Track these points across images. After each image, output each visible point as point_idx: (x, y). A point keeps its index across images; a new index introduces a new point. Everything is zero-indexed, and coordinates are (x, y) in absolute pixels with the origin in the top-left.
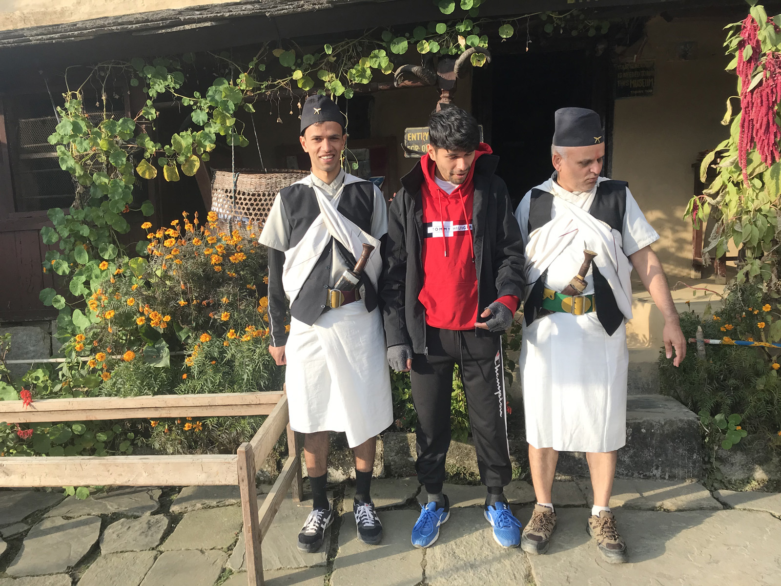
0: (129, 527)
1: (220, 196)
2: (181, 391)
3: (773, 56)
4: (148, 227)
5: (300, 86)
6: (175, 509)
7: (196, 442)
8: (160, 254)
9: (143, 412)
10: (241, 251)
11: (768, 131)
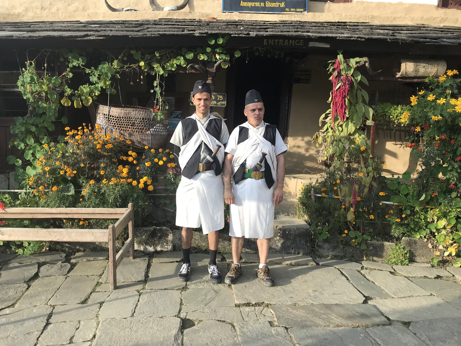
0: (52, 267)
1: (101, 116)
3: (346, 76)
4: (68, 129)
5: (143, 68)
6: (73, 261)
8: (73, 142)
9: (60, 215)
10: (110, 143)
11: (342, 107)
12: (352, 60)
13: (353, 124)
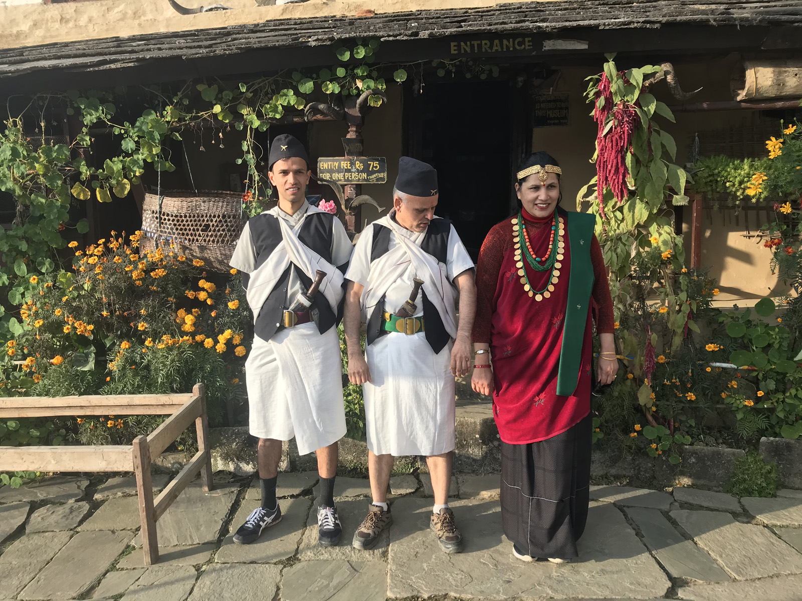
0: (54, 512)
1: (148, 216)
2: (104, 392)
3: (623, 106)
4: (74, 245)
5: (220, 118)
6: (98, 496)
8: (85, 270)
9: (70, 411)
10: (163, 267)
12: (634, 71)
13: (644, 205)
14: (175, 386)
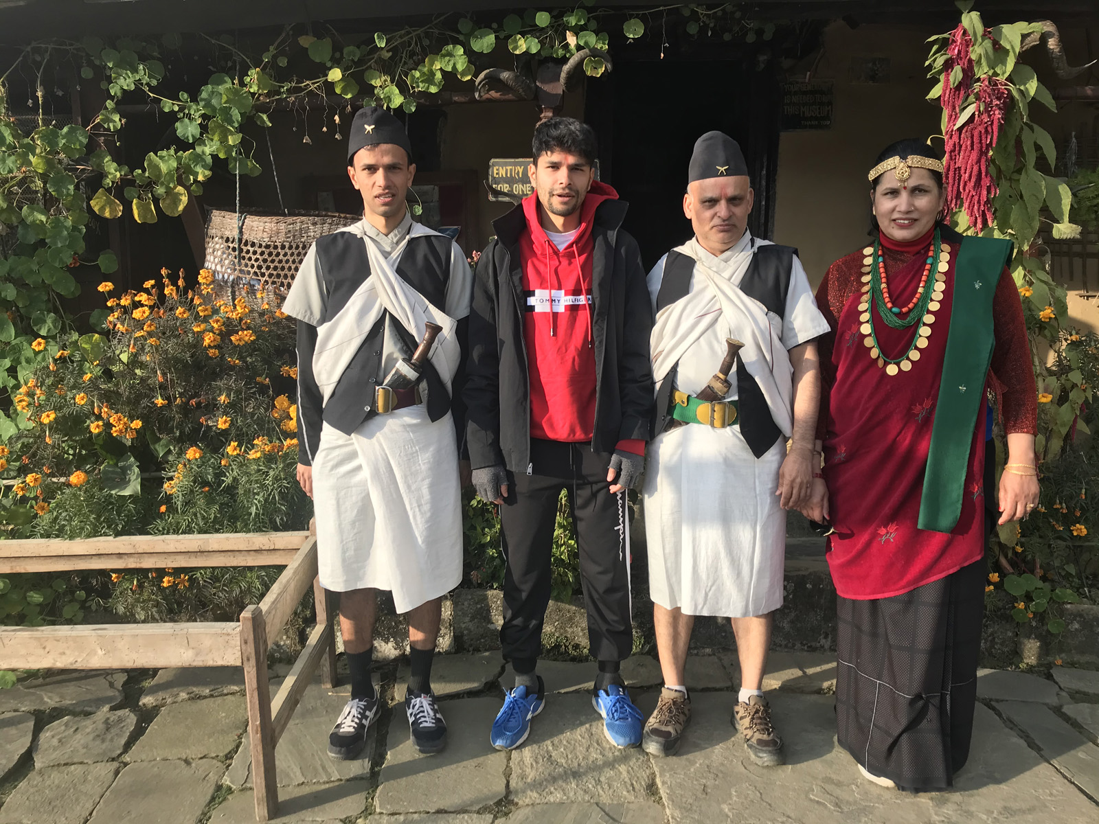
0: (77, 729)
1: (217, 246)
2: (157, 529)
3: (989, 82)
4: (107, 289)
5: (338, 91)
6: (147, 700)
7: (180, 604)
8: (127, 330)
9: (100, 561)
10: (248, 328)
11: (980, 184)
12: (1006, 29)
14: (278, 520)
